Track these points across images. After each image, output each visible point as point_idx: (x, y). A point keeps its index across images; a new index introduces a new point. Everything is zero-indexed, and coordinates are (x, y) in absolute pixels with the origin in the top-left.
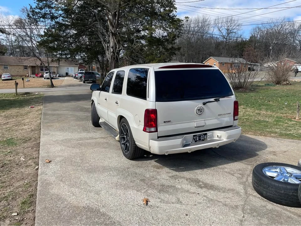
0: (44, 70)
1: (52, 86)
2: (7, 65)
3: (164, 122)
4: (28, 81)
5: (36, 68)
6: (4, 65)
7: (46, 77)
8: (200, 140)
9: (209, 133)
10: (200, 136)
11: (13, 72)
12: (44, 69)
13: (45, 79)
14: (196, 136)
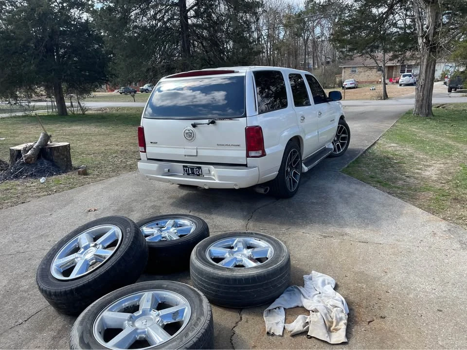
0: (406, 71)
1: (386, 97)
2: (356, 67)
3: (151, 143)
4: (373, 90)
5: (394, 68)
6: (353, 67)
7: (402, 83)
8: (193, 173)
9: (205, 168)
10: (192, 169)
11: (362, 77)
12: (406, 69)
13: (401, 85)
14: (186, 167)
